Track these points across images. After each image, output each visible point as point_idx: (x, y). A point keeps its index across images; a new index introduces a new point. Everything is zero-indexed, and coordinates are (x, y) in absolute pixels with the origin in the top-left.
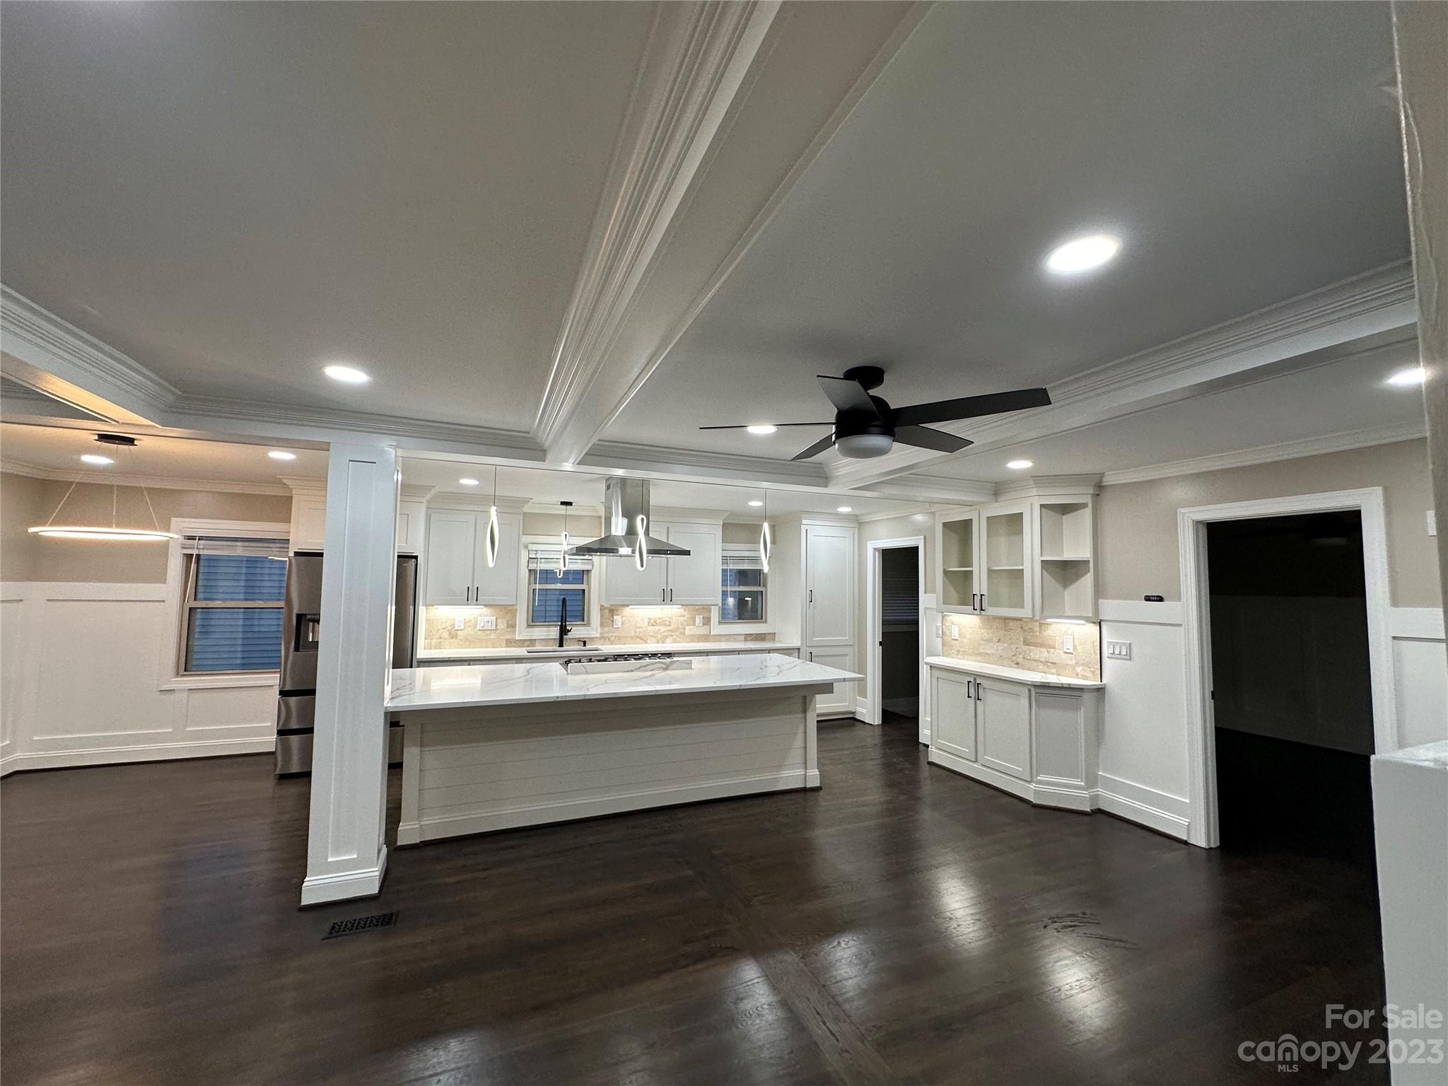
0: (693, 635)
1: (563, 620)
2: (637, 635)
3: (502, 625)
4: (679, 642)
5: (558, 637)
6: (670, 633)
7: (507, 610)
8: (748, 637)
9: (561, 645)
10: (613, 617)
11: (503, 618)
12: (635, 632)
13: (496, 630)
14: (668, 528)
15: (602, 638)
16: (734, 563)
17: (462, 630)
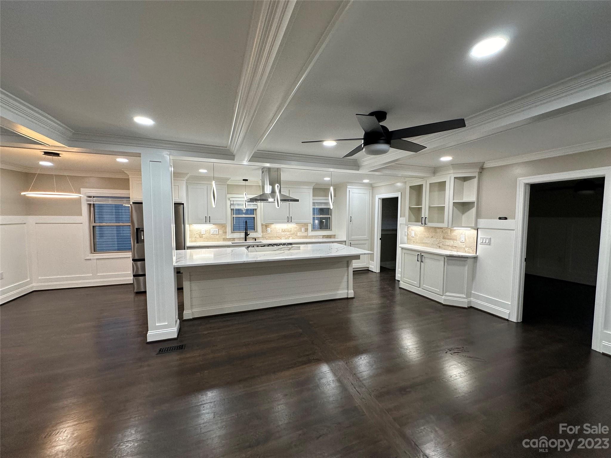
0: (301, 236)
1: (246, 230)
2: (277, 236)
3: (221, 232)
4: (295, 239)
5: (244, 237)
6: (291, 235)
7: (223, 226)
8: (324, 237)
9: (246, 240)
10: (267, 229)
11: (221, 229)
12: (276, 235)
13: (219, 234)
14: (289, 190)
15: (263, 237)
16: (318, 205)
17: (204, 234)
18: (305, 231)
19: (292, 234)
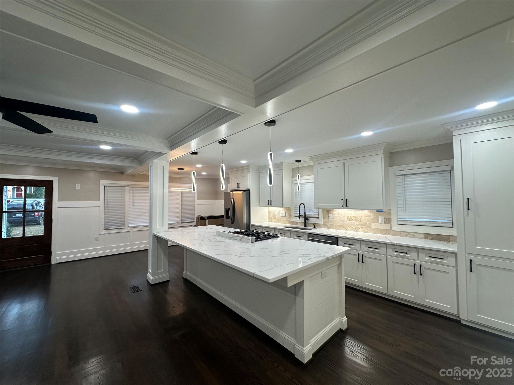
0: (377, 229)
4: (367, 232)
7: (289, 209)
8: (428, 236)
9: (305, 226)
10: (328, 214)
11: (287, 212)
12: (340, 223)
13: (286, 217)
14: (344, 163)
15: (324, 224)
17: (277, 216)
18: (385, 223)
19: (362, 225)
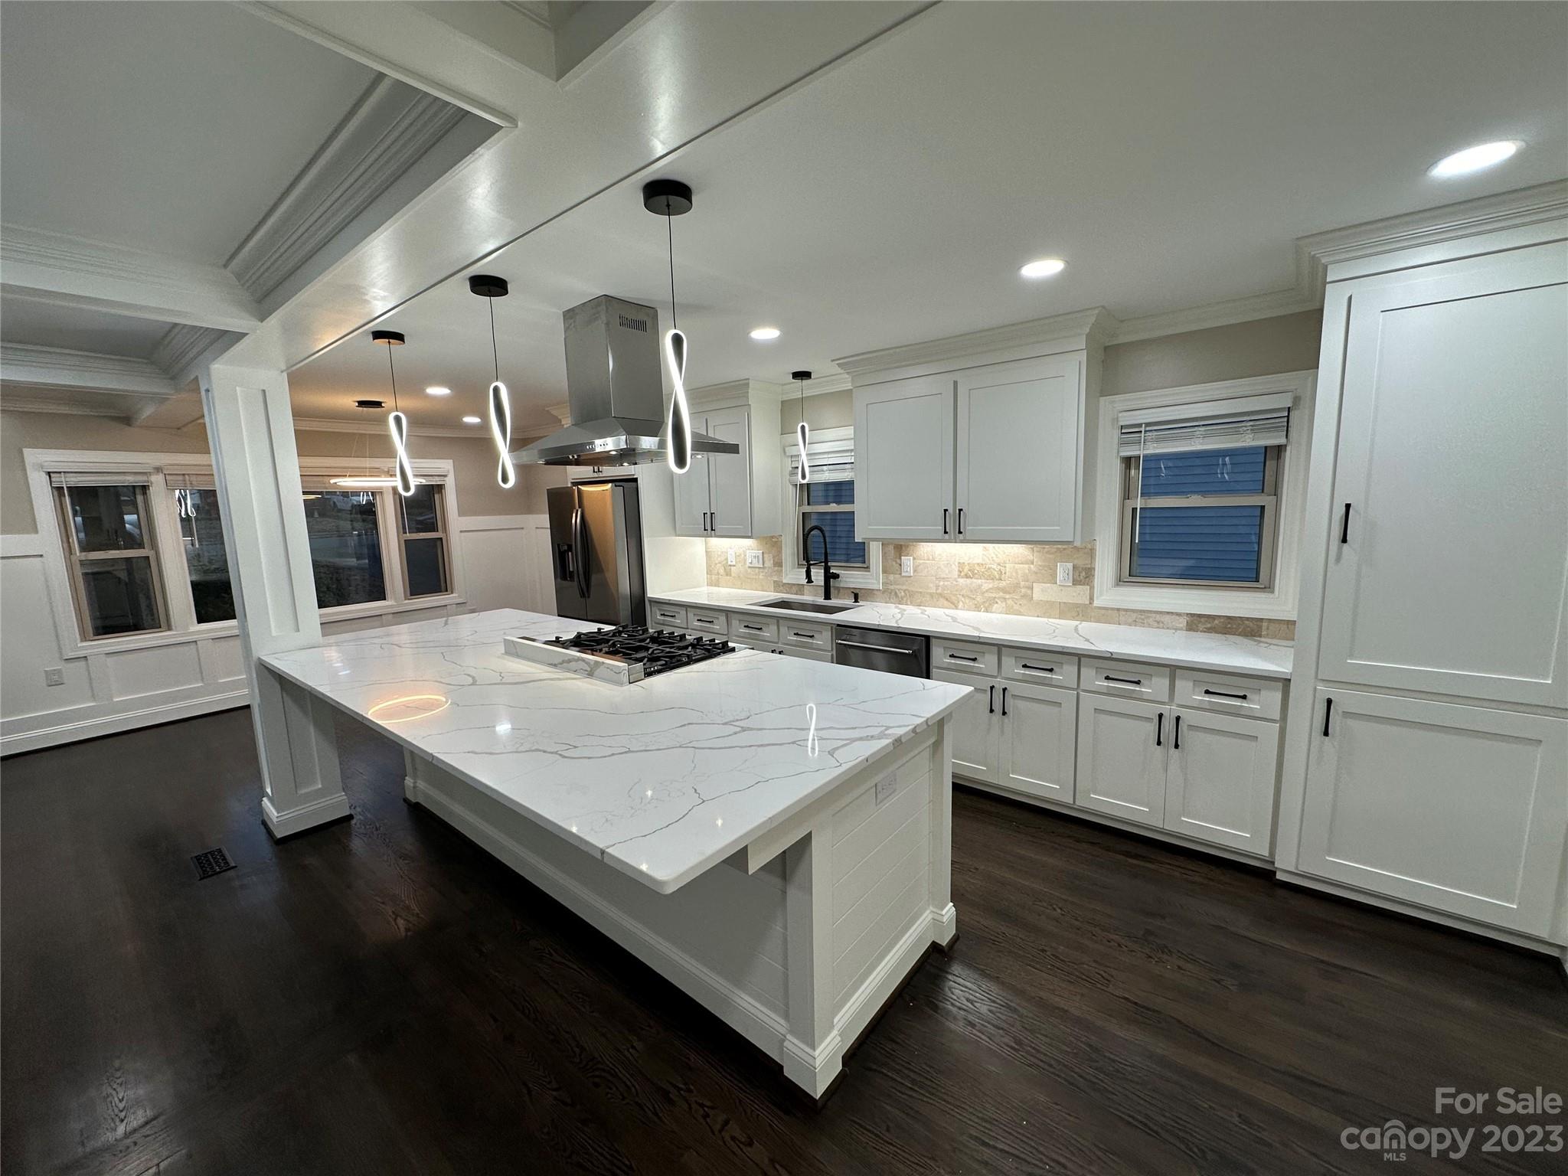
0: (1051, 604)
1: (826, 562)
2: (939, 591)
6: (1001, 594)
7: (772, 543)
9: (827, 596)
11: (769, 553)
12: (937, 587)
13: (764, 568)
15: (885, 591)
16: (1158, 440)
17: (734, 566)
18: (1075, 582)
19: (1004, 590)
